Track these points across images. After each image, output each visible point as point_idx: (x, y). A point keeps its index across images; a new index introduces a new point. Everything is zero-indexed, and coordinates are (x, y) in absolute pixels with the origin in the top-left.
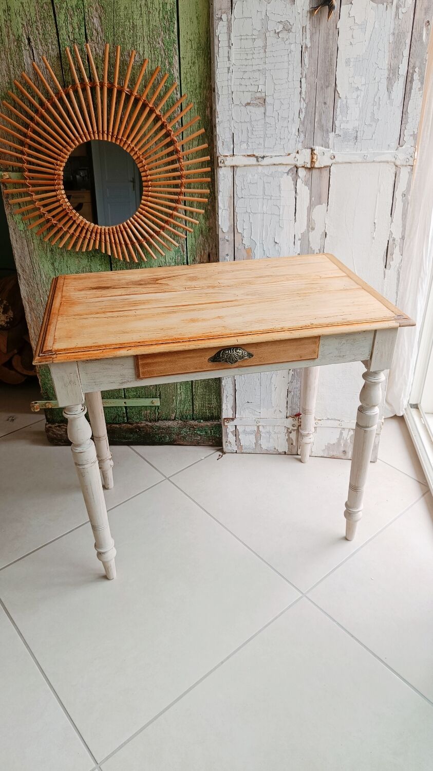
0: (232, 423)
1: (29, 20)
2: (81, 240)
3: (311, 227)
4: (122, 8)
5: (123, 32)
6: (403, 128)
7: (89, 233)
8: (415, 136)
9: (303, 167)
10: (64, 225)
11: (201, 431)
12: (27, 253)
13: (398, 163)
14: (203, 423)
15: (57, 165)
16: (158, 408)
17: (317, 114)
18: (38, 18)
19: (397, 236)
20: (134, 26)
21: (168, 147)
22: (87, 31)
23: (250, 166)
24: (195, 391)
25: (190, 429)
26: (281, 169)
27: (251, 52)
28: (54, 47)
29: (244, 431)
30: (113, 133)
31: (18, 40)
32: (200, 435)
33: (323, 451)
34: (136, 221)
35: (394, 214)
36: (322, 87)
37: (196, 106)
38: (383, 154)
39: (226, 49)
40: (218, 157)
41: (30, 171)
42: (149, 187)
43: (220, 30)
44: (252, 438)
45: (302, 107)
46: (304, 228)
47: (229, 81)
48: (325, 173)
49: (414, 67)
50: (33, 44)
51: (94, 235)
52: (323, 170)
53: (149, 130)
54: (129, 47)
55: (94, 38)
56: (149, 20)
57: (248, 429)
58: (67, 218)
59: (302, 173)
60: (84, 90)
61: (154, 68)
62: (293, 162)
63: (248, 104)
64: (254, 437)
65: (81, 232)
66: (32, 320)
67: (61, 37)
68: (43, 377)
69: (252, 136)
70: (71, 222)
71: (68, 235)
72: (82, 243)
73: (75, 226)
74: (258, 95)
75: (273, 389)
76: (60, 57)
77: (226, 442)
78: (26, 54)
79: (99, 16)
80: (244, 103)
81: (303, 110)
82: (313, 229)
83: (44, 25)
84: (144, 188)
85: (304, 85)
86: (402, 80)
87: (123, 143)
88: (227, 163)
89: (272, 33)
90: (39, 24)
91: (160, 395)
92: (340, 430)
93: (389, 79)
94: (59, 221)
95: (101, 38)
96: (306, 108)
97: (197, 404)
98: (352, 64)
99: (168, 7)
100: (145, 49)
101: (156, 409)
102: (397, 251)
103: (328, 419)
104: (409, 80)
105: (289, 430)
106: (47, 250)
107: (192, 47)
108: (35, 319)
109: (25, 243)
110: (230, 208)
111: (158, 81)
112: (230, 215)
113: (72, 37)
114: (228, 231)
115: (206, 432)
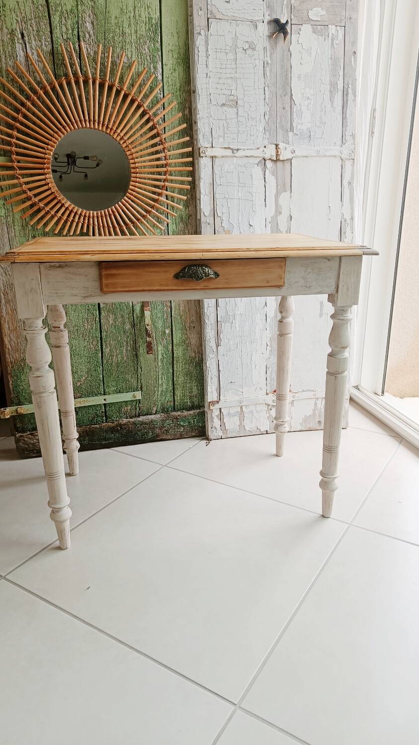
0: (217, 406)
1: (24, 17)
2: (69, 224)
3: (278, 212)
4: (113, 18)
5: (113, 37)
6: (344, 130)
7: (77, 217)
8: (353, 136)
9: (270, 159)
10: (52, 209)
11: (184, 421)
12: (6, 240)
13: (344, 157)
14: (186, 413)
15: (48, 150)
16: (140, 402)
17: (278, 117)
18: (33, 17)
19: (347, 217)
20: (123, 33)
21: (152, 140)
22: (80, 33)
23: (227, 157)
24: (177, 380)
25: (173, 421)
26: (252, 160)
27: (225, 63)
28: (47, 43)
29: (229, 414)
30: (103, 122)
31: (12, 33)
32: (183, 426)
33: (301, 424)
34: (124, 205)
35: (344, 199)
36: (281, 96)
37: (177, 106)
38: (332, 149)
39: (205, 58)
40: (199, 148)
41: (18, 154)
42: (137, 173)
43: (199, 42)
44: (236, 420)
45: (266, 110)
46: (273, 213)
47: (208, 85)
48: (288, 165)
49: (348, 84)
50: (26, 39)
51: (82, 218)
52: (286, 161)
53: (136, 123)
54: (118, 50)
55: (86, 39)
56: (137, 30)
57: (232, 411)
58: (55, 201)
59: (269, 164)
60: (77, 83)
61: (140, 70)
62: (262, 155)
63: (223, 105)
64: (238, 418)
65: (69, 216)
66: (7, 313)
67: (55, 35)
68: (15, 378)
69: (228, 132)
70: (59, 205)
71: (56, 219)
72: (70, 227)
73: (63, 209)
74: (232, 97)
75: (253, 366)
76: (52, 53)
77: (212, 428)
78: (19, 47)
79: (92, 22)
80: (221, 103)
81: (268, 113)
82: (280, 213)
83: (38, 24)
84: (132, 174)
85: (267, 93)
86: (340, 93)
87: (113, 132)
88: (207, 153)
89: (241, 50)
90: (33, 22)
91: (141, 388)
92: (314, 400)
93: (330, 91)
94: (47, 204)
95: (92, 40)
96: (270, 111)
97: (178, 393)
98: (302, 79)
99: (154, 21)
100: (133, 54)
101: (136, 403)
102: (348, 229)
103: (303, 391)
104: (345, 94)
105: (270, 407)
106: (29, 237)
107: (173, 57)
108: (10, 312)
109: (6, 229)
110: (210, 194)
111: (144, 81)
112: (210, 201)
113: (65, 37)
114: (209, 216)
115: (189, 422)
